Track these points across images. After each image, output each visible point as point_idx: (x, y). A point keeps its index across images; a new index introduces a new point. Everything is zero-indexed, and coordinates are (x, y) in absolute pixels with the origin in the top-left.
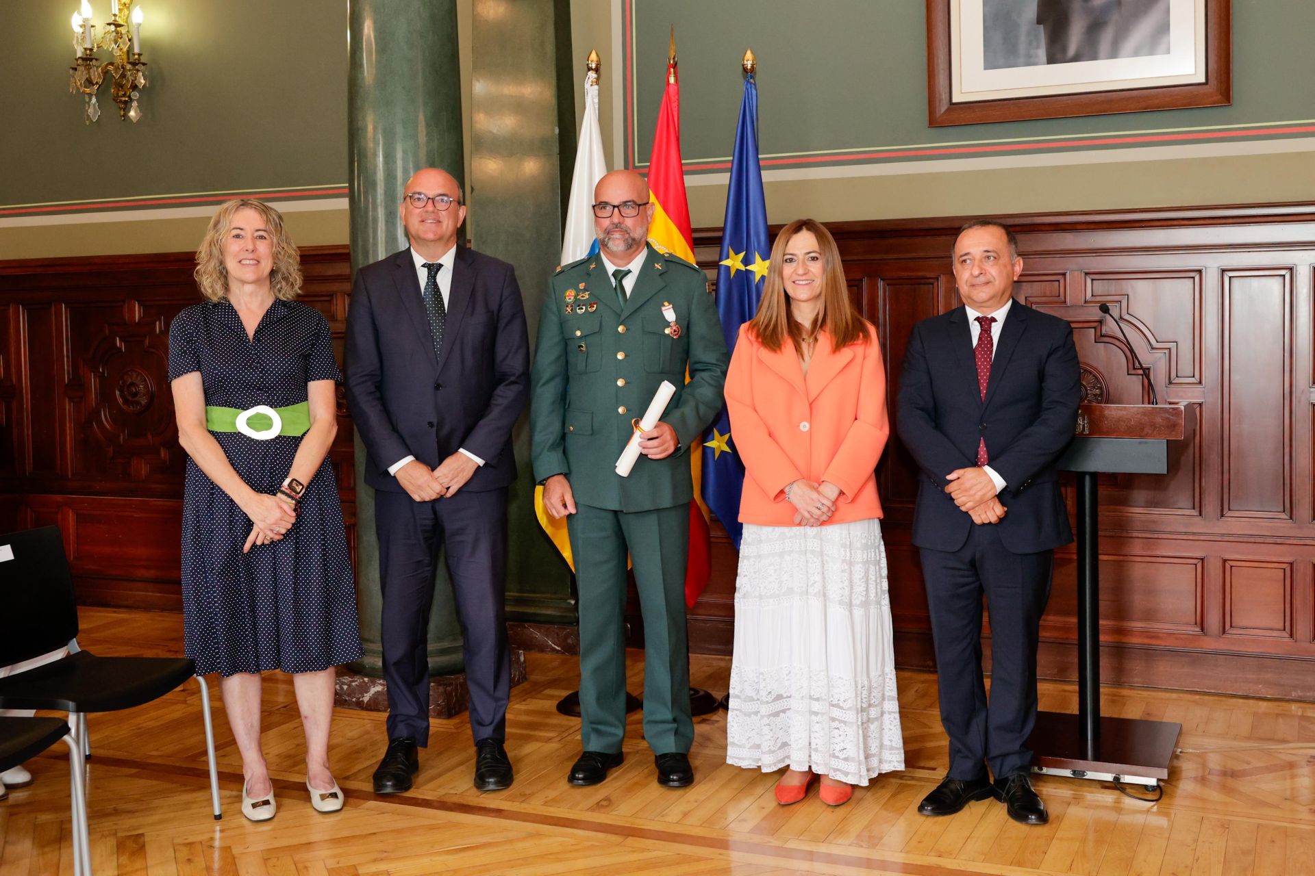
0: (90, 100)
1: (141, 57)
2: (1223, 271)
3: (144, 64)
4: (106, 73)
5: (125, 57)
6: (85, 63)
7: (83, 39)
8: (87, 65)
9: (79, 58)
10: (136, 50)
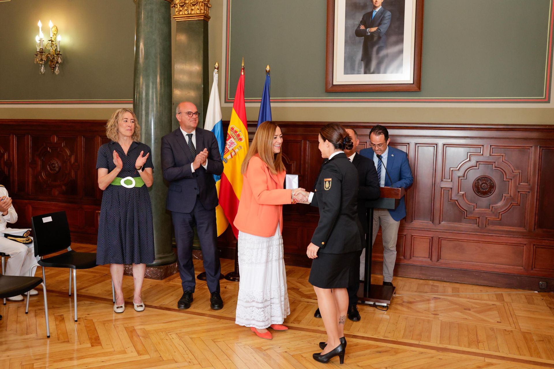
0: (42, 66)
1: (60, 52)
2: (416, 144)
3: (61, 55)
4: (47, 57)
5: (54, 52)
6: (40, 53)
7: (40, 45)
8: (41, 54)
9: (38, 52)
10: (58, 50)
